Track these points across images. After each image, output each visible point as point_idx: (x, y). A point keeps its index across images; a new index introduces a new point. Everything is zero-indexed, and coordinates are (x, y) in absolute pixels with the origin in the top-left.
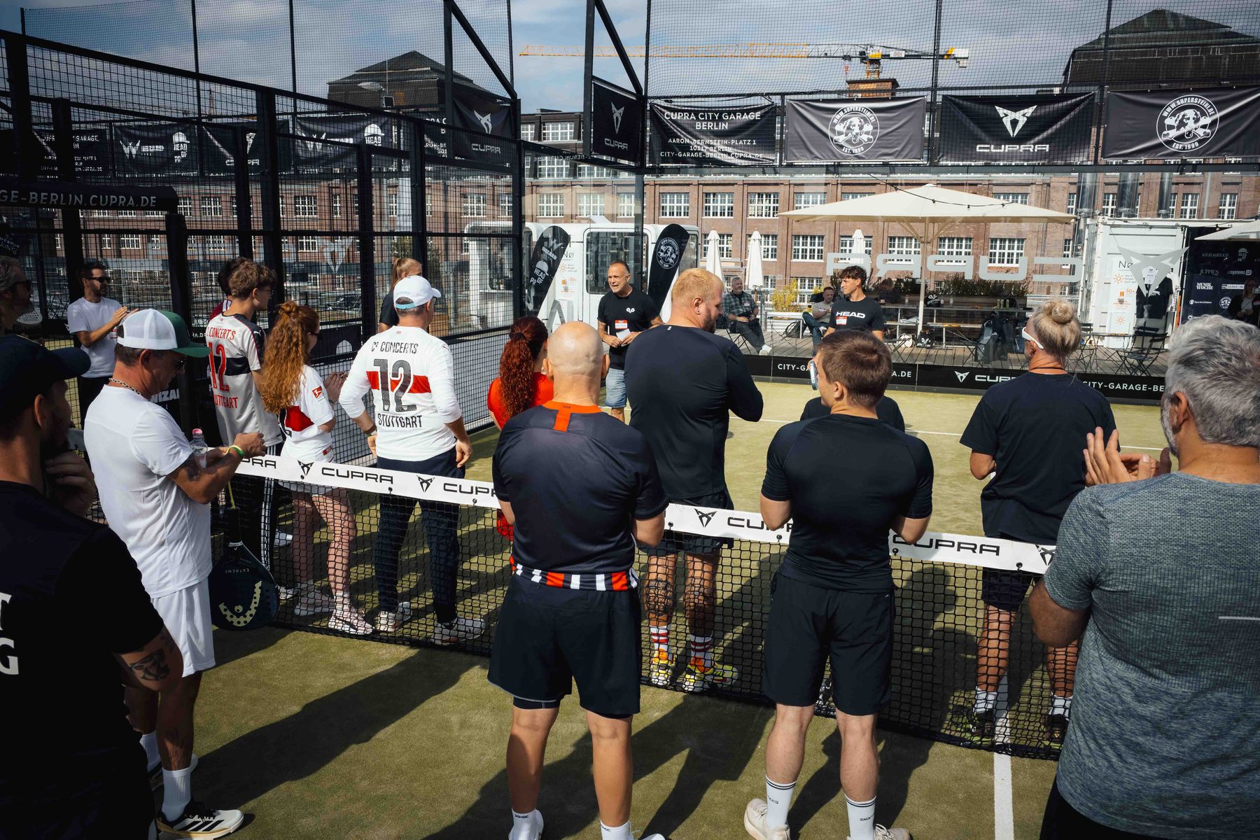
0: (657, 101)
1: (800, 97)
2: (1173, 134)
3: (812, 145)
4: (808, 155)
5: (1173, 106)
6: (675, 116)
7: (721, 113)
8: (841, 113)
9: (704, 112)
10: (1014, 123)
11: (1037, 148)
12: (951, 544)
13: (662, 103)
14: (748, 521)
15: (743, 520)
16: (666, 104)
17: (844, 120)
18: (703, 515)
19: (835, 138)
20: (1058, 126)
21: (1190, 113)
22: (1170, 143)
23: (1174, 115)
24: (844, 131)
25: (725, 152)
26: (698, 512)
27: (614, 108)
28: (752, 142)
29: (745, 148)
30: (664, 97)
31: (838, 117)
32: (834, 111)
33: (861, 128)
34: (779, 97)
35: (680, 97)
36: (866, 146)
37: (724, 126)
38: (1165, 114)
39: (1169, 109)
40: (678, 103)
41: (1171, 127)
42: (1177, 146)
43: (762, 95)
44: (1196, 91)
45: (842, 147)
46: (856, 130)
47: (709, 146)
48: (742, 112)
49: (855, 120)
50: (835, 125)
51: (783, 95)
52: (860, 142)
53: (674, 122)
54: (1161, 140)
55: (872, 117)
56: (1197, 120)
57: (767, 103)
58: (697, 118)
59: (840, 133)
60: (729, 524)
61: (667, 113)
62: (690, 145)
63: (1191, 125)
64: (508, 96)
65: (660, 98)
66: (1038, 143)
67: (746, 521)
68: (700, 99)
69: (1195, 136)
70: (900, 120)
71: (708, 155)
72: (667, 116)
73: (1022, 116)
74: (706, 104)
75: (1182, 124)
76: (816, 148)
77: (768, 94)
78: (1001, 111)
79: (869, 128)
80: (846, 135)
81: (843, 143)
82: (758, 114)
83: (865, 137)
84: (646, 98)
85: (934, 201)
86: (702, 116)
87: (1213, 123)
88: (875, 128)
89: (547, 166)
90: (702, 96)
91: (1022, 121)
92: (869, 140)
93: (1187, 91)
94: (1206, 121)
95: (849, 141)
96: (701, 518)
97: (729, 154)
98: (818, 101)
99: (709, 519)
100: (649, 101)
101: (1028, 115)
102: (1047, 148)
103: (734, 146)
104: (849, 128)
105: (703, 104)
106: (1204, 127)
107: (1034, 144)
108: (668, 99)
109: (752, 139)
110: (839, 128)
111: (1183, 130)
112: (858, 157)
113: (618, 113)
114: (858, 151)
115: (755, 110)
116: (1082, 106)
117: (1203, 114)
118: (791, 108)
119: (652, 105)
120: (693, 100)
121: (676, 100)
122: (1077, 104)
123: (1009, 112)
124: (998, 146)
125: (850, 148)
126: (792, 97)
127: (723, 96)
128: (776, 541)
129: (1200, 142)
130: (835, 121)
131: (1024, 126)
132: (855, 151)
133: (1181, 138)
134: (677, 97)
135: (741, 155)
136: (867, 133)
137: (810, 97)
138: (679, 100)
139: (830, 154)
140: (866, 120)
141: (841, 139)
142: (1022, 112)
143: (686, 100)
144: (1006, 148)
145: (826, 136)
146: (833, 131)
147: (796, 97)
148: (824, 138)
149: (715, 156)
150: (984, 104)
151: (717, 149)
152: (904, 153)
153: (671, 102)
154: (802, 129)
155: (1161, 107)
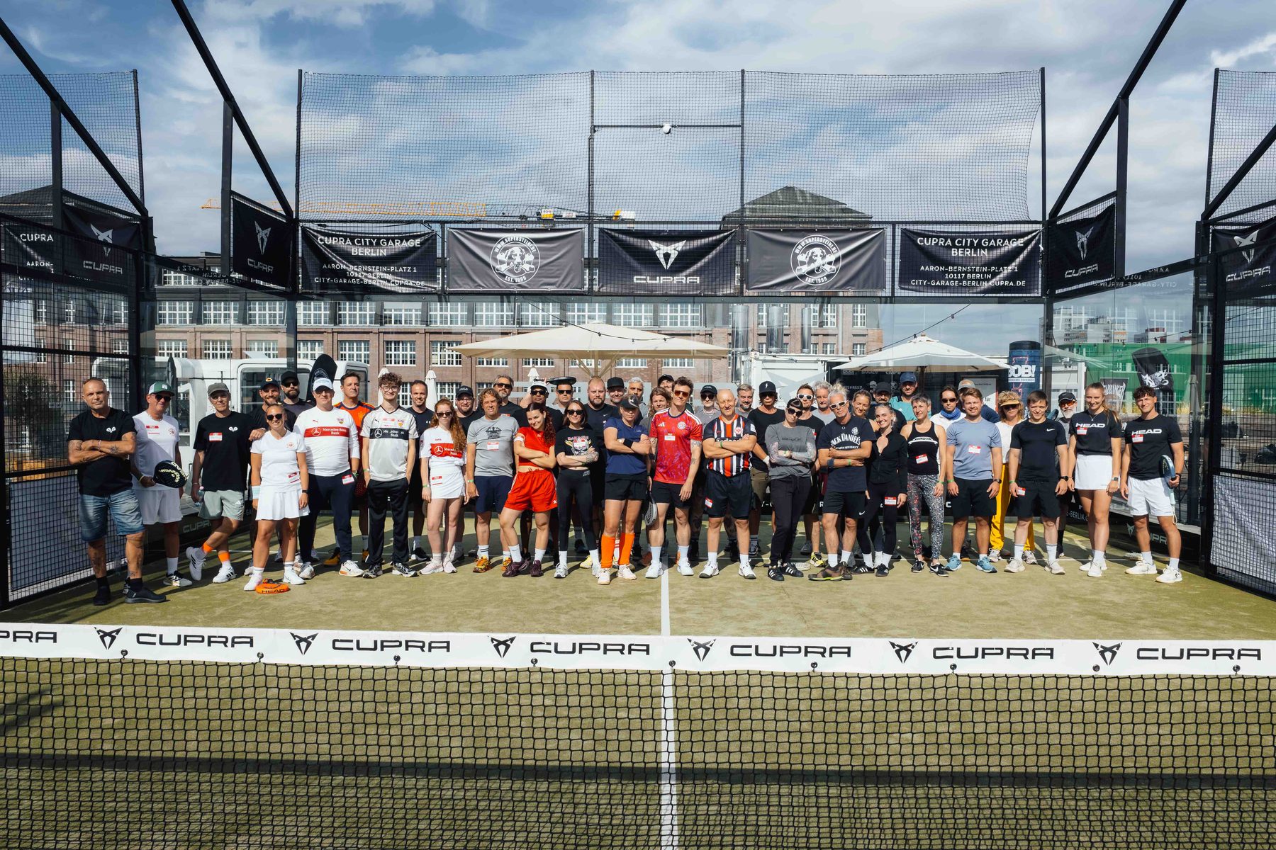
0: (308, 225)
1: (460, 226)
2: (805, 269)
3: (475, 273)
4: (471, 283)
5: (803, 244)
6: (329, 241)
7: (379, 239)
8: (502, 243)
9: (361, 237)
10: (667, 256)
11: (689, 280)
12: (596, 647)
13: (315, 226)
14: (358, 642)
15: (351, 641)
16: (319, 229)
17: (505, 249)
18: (302, 640)
19: (498, 267)
20: (706, 260)
21: (817, 251)
22: (803, 277)
23: (804, 252)
24: (506, 260)
25: (384, 280)
26: (294, 637)
27: (258, 228)
28: (412, 270)
29: (405, 275)
30: (317, 221)
31: (499, 246)
32: (495, 240)
33: (522, 257)
34: (438, 225)
35: (335, 221)
36: (528, 276)
37: (382, 252)
38: (797, 251)
39: (800, 247)
40: (331, 227)
41: (803, 263)
42: (809, 280)
43: (421, 222)
44: (820, 231)
45: (504, 276)
46: (518, 259)
47: (367, 272)
48: (401, 239)
49: (516, 250)
50: (496, 254)
51: (443, 223)
52: (522, 272)
53: (330, 247)
54: (795, 274)
55: (533, 247)
56: (823, 257)
57: (427, 230)
58: (353, 244)
59: (502, 262)
60: (334, 648)
61: (320, 237)
62: (346, 271)
63: (819, 262)
64: (137, 213)
65: (312, 221)
66: (690, 275)
67: (355, 642)
68: (356, 224)
69: (823, 271)
70: (559, 251)
71: (366, 281)
72: (321, 240)
73: (674, 249)
74: (363, 230)
75: (811, 260)
76: (479, 277)
77: (426, 222)
78: (654, 245)
79: (529, 257)
80: (508, 264)
81: (505, 273)
82: (418, 241)
83: (527, 267)
84: (297, 221)
85: (600, 334)
86: (358, 242)
87: (837, 260)
88: (536, 258)
89: (212, 312)
90: (358, 222)
91: (674, 255)
92: (531, 269)
93: (812, 231)
94: (832, 258)
95: (511, 271)
96: (298, 643)
97: (389, 281)
98: (478, 230)
99: (309, 644)
100: (301, 224)
101: (680, 249)
102: (697, 280)
103: (393, 273)
104: (510, 258)
105: (359, 230)
106: (830, 263)
107: (686, 276)
108: (321, 223)
109: (412, 266)
110: (501, 257)
111: (813, 266)
112: (520, 286)
113: (263, 234)
114: (521, 280)
115: (415, 237)
116: (726, 242)
117: (828, 252)
118: (451, 238)
119: (304, 229)
120: (348, 224)
121: (330, 224)
122: (721, 241)
123: (661, 246)
124: (653, 278)
125: (513, 276)
126: (452, 225)
127: (380, 222)
128: (393, 663)
129: (829, 276)
130: (497, 250)
131: (676, 259)
132: (518, 280)
133: (812, 273)
134: (332, 221)
135: (401, 282)
136: (529, 263)
137: (471, 226)
138: (334, 224)
139: (492, 282)
140: (527, 250)
141: (503, 268)
142: (673, 246)
143: (341, 224)
144: (661, 280)
145: (488, 265)
146: (495, 260)
147: (456, 226)
148: (486, 268)
149: (374, 283)
150: (638, 237)
151: (376, 277)
152: (566, 283)
153: (325, 226)
154: (463, 257)
155: (792, 245)
